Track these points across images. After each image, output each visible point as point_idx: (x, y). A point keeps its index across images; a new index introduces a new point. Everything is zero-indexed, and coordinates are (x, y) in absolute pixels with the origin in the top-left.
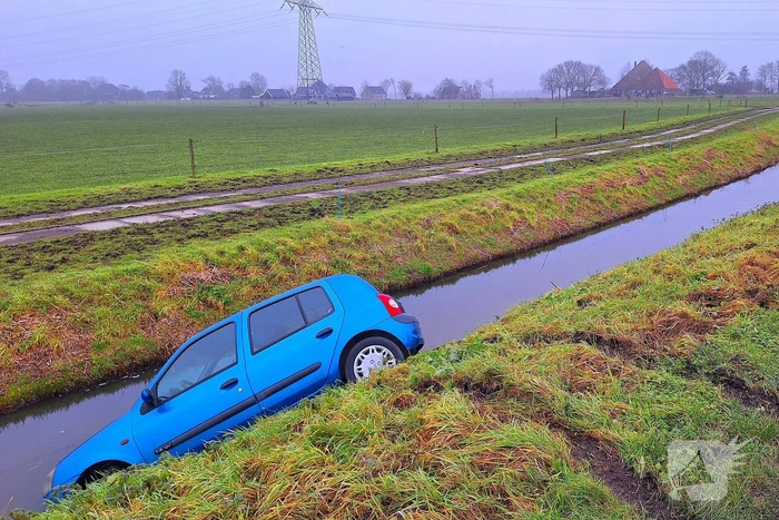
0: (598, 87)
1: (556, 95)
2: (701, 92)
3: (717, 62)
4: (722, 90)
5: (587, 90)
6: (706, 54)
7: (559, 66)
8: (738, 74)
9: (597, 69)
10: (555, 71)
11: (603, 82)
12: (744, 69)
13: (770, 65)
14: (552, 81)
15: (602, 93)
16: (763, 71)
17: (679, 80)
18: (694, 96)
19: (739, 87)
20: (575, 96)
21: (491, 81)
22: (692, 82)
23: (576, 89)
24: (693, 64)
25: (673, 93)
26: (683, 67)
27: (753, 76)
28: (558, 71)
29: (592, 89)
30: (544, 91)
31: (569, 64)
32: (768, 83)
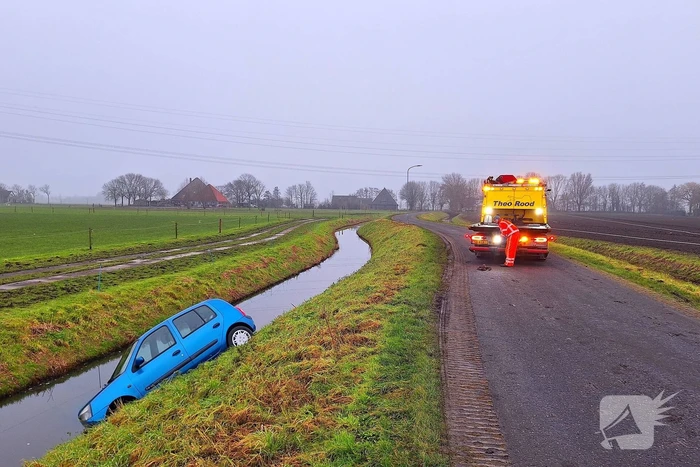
0: (159, 198)
1: (119, 202)
2: (247, 205)
3: (258, 183)
4: (262, 205)
5: (148, 199)
6: (250, 176)
7: (122, 177)
8: (272, 193)
9: (157, 182)
10: (117, 181)
11: (162, 193)
12: (276, 189)
13: (294, 187)
14: (115, 190)
15: (163, 203)
16: (290, 192)
17: (228, 195)
18: (242, 208)
19: (273, 202)
20: (138, 204)
21: (47, 187)
22: (238, 197)
23: (138, 198)
24: (238, 183)
25: (224, 205)
26: (230, 185)
27: (283, 195)
28: (121, 181)
29: (153, 199)
30: (107, 199)
31: (131, 177)
32: (294, 201)
